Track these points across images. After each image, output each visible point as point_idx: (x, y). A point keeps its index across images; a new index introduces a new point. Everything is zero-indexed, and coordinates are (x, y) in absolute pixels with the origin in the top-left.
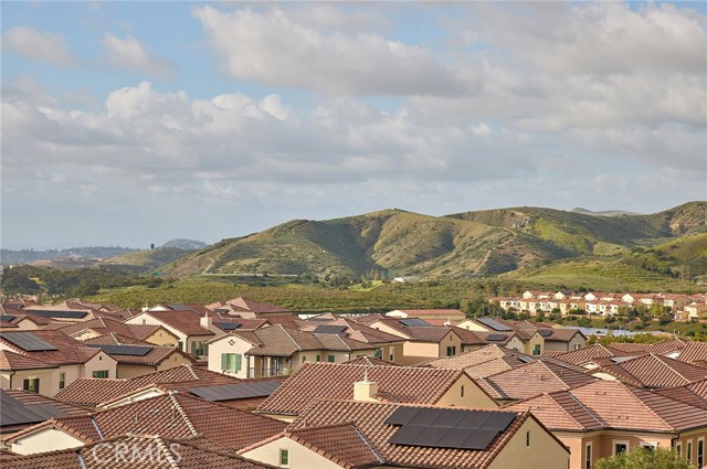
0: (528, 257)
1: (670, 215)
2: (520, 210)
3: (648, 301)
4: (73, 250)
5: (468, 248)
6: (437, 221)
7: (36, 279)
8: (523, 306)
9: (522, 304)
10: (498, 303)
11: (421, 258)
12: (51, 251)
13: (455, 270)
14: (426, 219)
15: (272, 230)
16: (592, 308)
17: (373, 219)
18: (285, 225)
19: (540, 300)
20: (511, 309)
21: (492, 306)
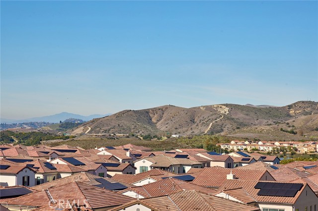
0: (229, 126)
1: (290, 107)
2: (224, 105)
3: (286, 145)
4: (24, 124)
5: (202, 122)
6: (188, 110)
7: (12, 137)
8: (231, 147)
9: (230, 146)
10: (220, 146)
11: (181, 126)
12: (14, 124)
13: (197, 132)
14: (183, 109)
15: (115, 114)
16: (262, 148)
17: (159, 109)
18: (120, 112)
19: (238, 145)
20: (226, 148)
21: (217, 147)
